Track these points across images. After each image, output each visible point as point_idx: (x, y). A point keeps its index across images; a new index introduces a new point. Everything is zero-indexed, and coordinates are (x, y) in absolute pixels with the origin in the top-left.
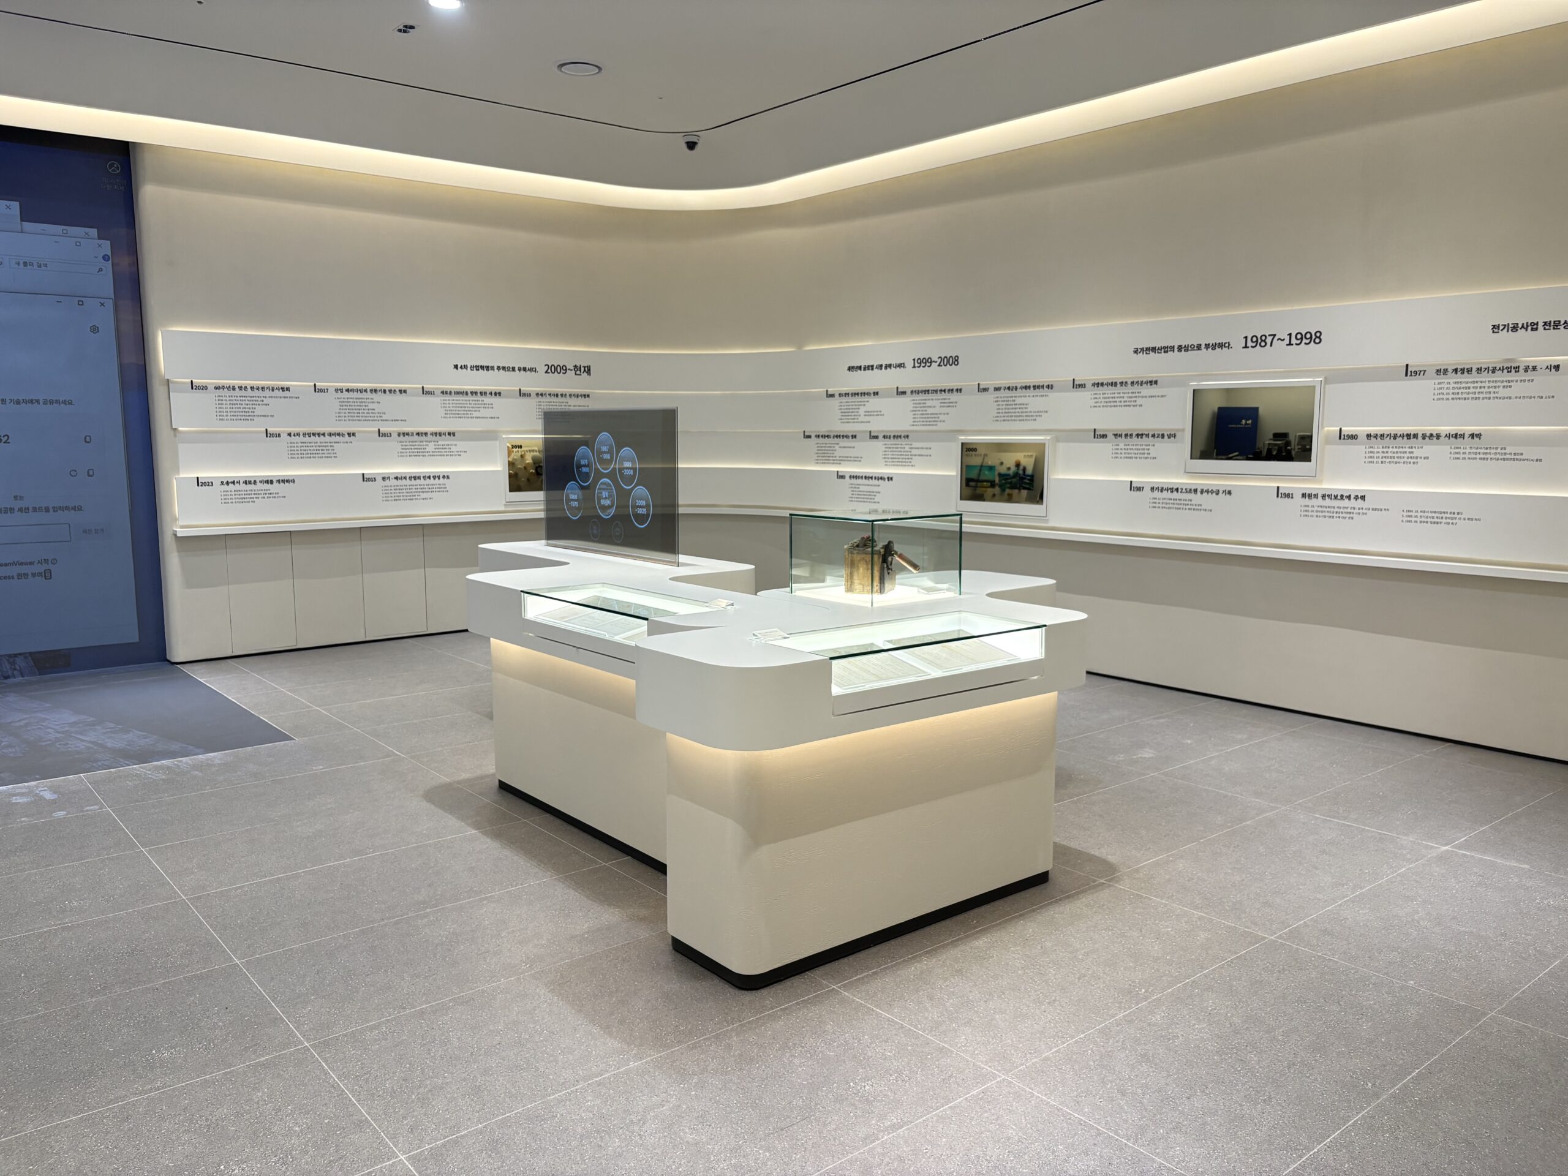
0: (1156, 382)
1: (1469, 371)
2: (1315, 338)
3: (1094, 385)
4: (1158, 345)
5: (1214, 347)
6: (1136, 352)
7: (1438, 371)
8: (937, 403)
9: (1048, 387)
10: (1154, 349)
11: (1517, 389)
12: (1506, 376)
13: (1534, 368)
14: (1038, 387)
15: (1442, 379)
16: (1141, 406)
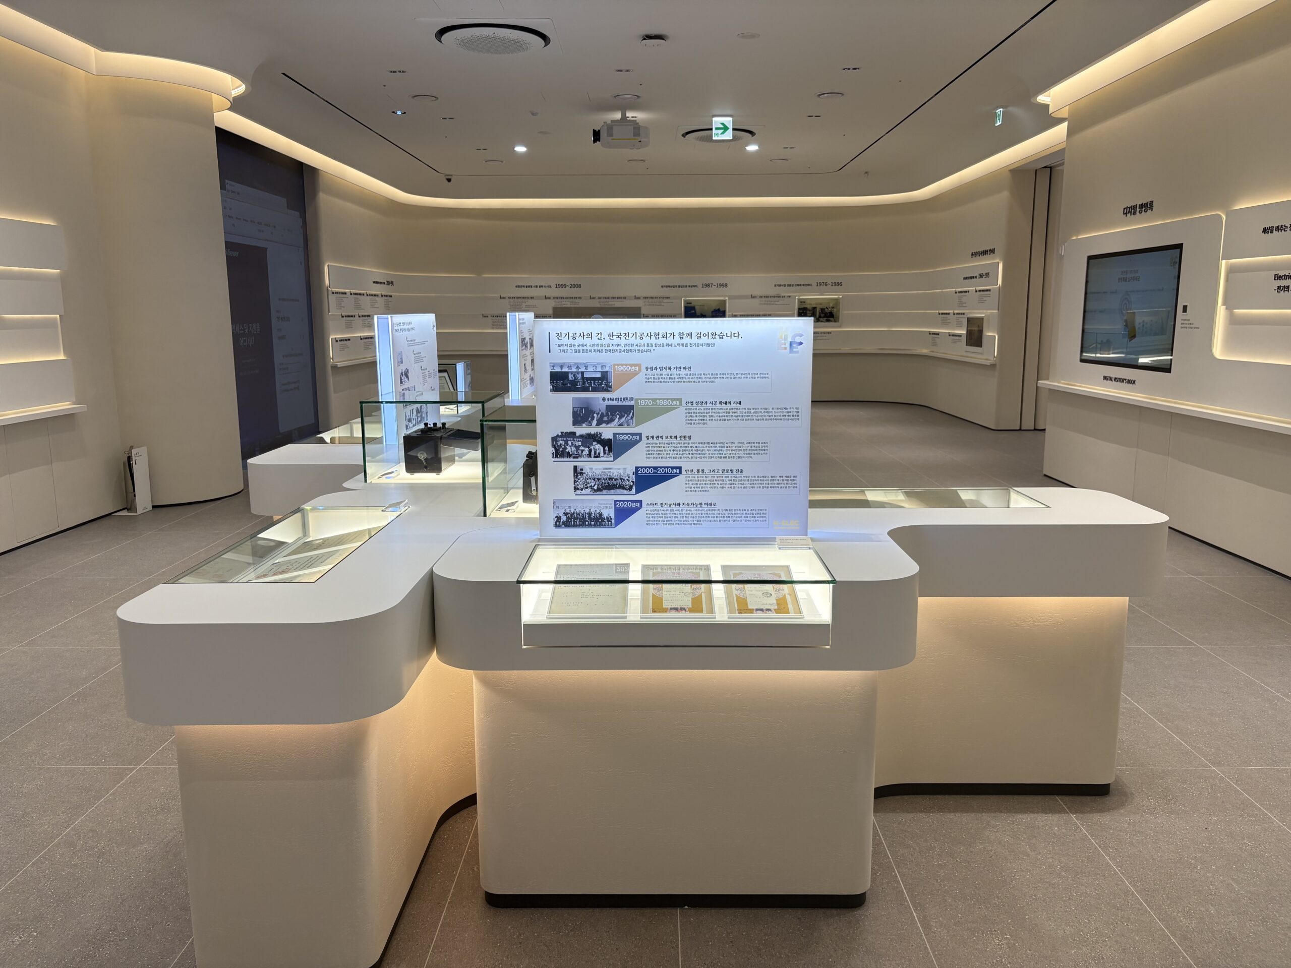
0: (669, 298)
1: (768, 297)
2: (726, 285)
3: (644, 298)
4: (671, 285)
5: (692, 287)
6: (662, 287)
7: (760, 297)
8: (568, 303)
9: (624, 298)
10: (669, 286)
11: (781, 302)
12: (777, 299)
13: (784, 297)
14: (619, 298)
15: (761, 299)
16: (663, 306)
